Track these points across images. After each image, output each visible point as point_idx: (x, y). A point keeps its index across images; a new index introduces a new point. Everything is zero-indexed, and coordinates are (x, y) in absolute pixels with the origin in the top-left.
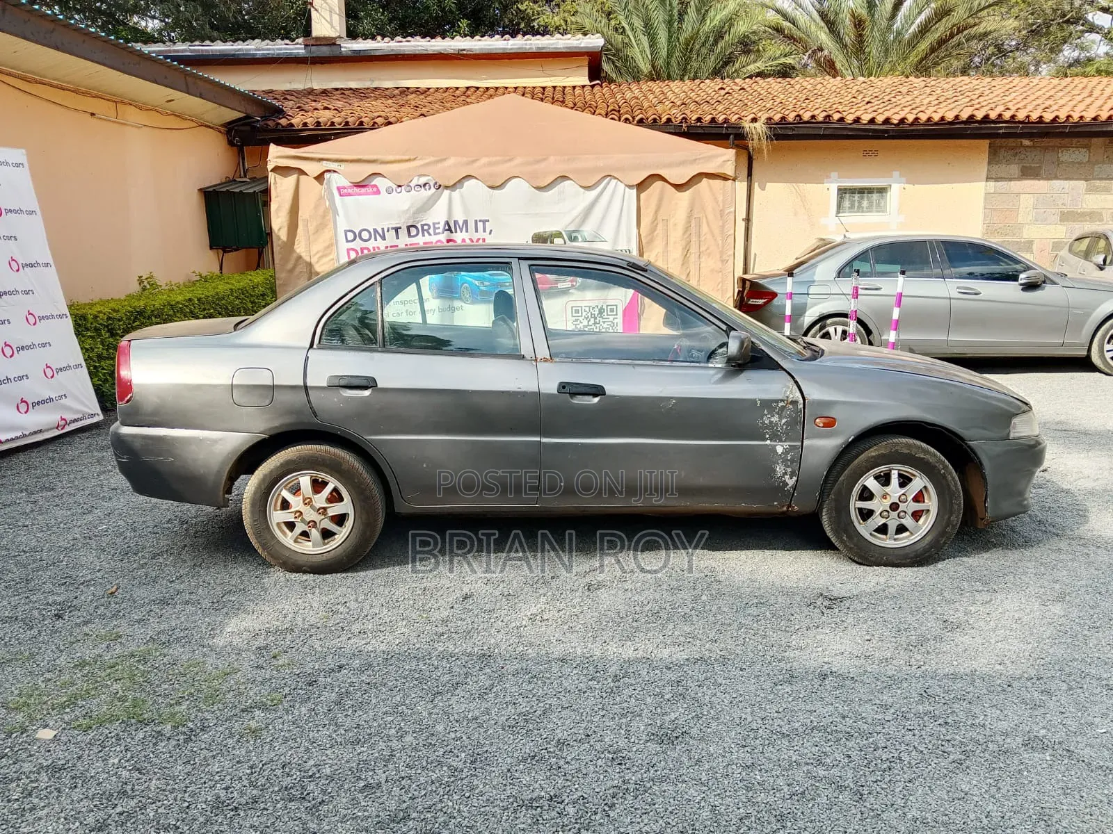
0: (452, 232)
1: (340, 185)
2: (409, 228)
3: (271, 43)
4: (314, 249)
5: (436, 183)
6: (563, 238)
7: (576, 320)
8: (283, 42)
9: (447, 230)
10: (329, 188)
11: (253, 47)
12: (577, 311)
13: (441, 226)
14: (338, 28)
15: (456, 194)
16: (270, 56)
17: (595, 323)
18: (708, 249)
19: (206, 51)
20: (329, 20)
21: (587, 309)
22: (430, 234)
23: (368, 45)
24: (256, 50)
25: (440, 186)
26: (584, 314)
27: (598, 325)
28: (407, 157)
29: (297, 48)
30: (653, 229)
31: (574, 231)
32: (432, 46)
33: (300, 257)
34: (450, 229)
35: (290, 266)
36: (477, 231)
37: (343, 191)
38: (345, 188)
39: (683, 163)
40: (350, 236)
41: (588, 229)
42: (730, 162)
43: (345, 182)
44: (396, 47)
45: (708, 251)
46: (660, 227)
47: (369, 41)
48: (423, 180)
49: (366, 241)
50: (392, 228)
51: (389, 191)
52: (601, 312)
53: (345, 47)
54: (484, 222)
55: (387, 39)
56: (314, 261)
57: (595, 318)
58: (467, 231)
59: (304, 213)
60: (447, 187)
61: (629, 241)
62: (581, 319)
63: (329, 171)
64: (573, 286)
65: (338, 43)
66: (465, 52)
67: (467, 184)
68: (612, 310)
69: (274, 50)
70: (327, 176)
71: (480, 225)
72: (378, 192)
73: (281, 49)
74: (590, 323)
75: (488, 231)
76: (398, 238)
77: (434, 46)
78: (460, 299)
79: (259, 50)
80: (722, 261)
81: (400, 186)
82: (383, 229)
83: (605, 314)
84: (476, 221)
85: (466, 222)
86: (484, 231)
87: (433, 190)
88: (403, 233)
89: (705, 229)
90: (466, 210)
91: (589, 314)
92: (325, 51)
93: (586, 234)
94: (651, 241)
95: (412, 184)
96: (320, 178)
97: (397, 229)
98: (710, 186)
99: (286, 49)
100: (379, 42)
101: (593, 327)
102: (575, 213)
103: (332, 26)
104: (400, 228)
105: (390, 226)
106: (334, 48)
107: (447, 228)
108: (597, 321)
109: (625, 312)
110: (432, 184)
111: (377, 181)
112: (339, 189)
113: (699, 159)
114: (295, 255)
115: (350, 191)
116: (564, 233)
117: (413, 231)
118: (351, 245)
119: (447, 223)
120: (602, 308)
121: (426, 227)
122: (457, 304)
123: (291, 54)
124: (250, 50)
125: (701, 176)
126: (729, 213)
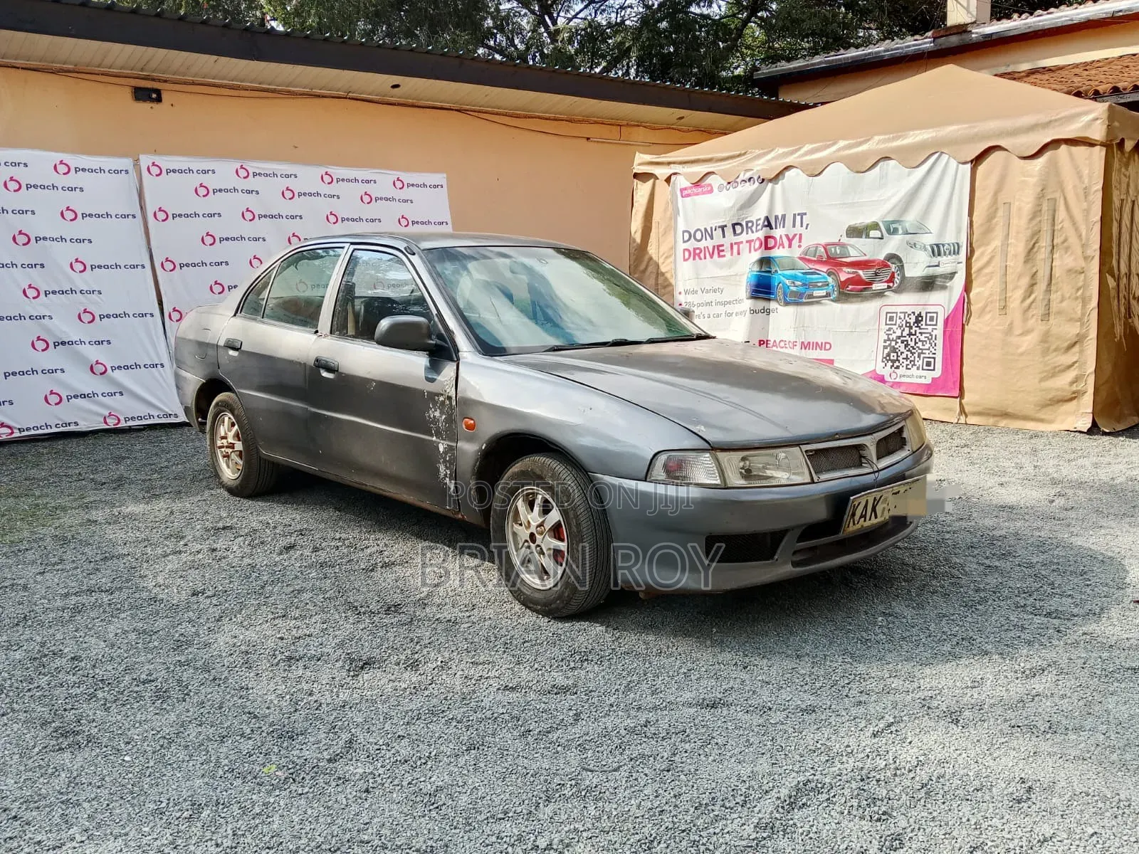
0: (771, 228)
1: (683, 186)
2: (734, 225)
3: (902, 41)
4: (663, 249)
5: (759, 177)
6: (881, 231)
7: (889, 330)
8: (912, 38)
9: (766, 226)
10: (674, 188)
11: (882, 48)
12: (891, 319)
13: (761, 222)
14: (975, 13)
15: (778, 187)
16: (898, 55)
17: (910, 334)
18: (1065, 241)
19: (840, 60)
20: (965, 5)
21: (902, 316)
22: (753, 232)
23: (1002, 26)
24: (885, 51)
25: (763, 180)
26: (899, 321)
27: (913, 337)
28: (738, 153)
29: (924, 42)
30: (991, 217)
31: (894, 222)
32: (1078, 14)
33: (651, 259)
34: (769, 225)
35: (642, 267)
36: (794, 226)
37: (685, 192)
38: (685, 189)
39: (1032, 128)
40: (687, 236)
41: (910, 218)
42: (1099, 122)
43: (686, 184)
44: (1034, 22)
45: (1065, 244)
46: (1000, 213)
47: (1004, 21)
48: (748, 175)
49: (699, 241)
50: (719, 227)
51: (720, 188)
52: (917, 321)
53: (977, 33)
54: (802, 215)
55: (1024, 16)
56: (660, 262)
57: (911, 328)
58: (784, 227)
59: (657, 216)
60: (770, 180)
61: (959, 231)
62: (894, 327)
63: (675, 174)
64: (889, 287)
65: (969, 29)
66: (1121, 14)
67: (787, 174)
68: (932, 319)
69: (902, 48)
70: (673, 178)
71: (798, 218)
72: (711, 191)
73: (909, 46)
74: (904, 334)
75: (805, 225)
76: (724, 237)
77: (1082, 13)
78: (776, 300)
79: (888, 51)
80: (1086, 258)
81: (729, 183)
82: (711, 228)
83: (923, 323)
84: (795, 215)
85: (784, 217)
86: (802, 226)
87: (757, 184)
88: (729, 231)
89: (1062, 214)
90: (786, 202)
91: (904, 323)
92: (954, 40)
93: (907, 225)
94: (988, 230)
95: (739, 180)
96: (668, 180)
97: (723, 228)
98: (1071, 155)
99: (914, 45)
100: (1015, 20)
101: (907, 338)
102: (894, 200)
103: (968, 12)
104: (726, 226)
105: (718, 225)
106: (965, 36)
107: (766, 223)
108: (913, 331)
109: (946, 321)
110: (756, 178)
111: (710, 180)
112: (682, 190)
113: (1056, 120)
114: (646, 258)
115: (689, 191)
116: (881, 225)
117: (738, 229)
118: (686, 246)
119: (767, 219)
120: (920, 315)
121: (750, 225)
122: (773, 305)
123: (919, 50)
124: (879, 52)
125: (1055, 143)
126: (1096, 191)
